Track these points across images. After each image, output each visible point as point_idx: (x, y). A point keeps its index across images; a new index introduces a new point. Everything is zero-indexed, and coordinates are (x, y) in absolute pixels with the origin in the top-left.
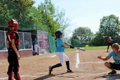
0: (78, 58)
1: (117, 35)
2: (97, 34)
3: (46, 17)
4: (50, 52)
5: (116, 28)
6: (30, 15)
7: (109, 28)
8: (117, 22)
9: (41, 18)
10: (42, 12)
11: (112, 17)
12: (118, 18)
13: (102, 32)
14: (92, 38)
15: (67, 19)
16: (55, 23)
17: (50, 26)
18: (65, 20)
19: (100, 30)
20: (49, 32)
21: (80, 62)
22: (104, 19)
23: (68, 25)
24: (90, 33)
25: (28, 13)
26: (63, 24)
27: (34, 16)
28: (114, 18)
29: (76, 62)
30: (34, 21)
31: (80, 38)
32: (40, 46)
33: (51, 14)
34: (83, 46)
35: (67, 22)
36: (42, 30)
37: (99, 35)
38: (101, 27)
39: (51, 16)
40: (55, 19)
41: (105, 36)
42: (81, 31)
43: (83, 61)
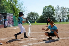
0: (30, 29)
1: (53, 17)
2: (41, 16)
3: (12, 6)
4: (14, 26)
5: (52, 13)
6: (3, 5)
7: (48, 13)
8: (53, 9)
9: (9, 6)
10: (10, 3)
11: (50, 6)
12: (53, 7)
13: (44, 15)
14: (38, 18)
15: (24, 7)
16: (17, 9)
17: (14, 11)
18: (23, 8)
19: (43, 14)
20: (14, 14)
21: (31, 32)
22: (45, 8)
23: (25, 11)
24: (37, 16)
25: (2, 3)
26: (22, 10)
27: (6, 5)
28: (51, 7)
29: (28, 32)
30: (5, 8)
31: (31, 18)
32: (9, 23)
33: (15, 4)
34: (33, 23)
35: (24, 9)
36: (10, 13)
37: (42, 17)
38: (44, 12)
39: (15, 5)
40: (17, 7)
41: (46, 17)
42: (32, 14)
43: (33, 31)
